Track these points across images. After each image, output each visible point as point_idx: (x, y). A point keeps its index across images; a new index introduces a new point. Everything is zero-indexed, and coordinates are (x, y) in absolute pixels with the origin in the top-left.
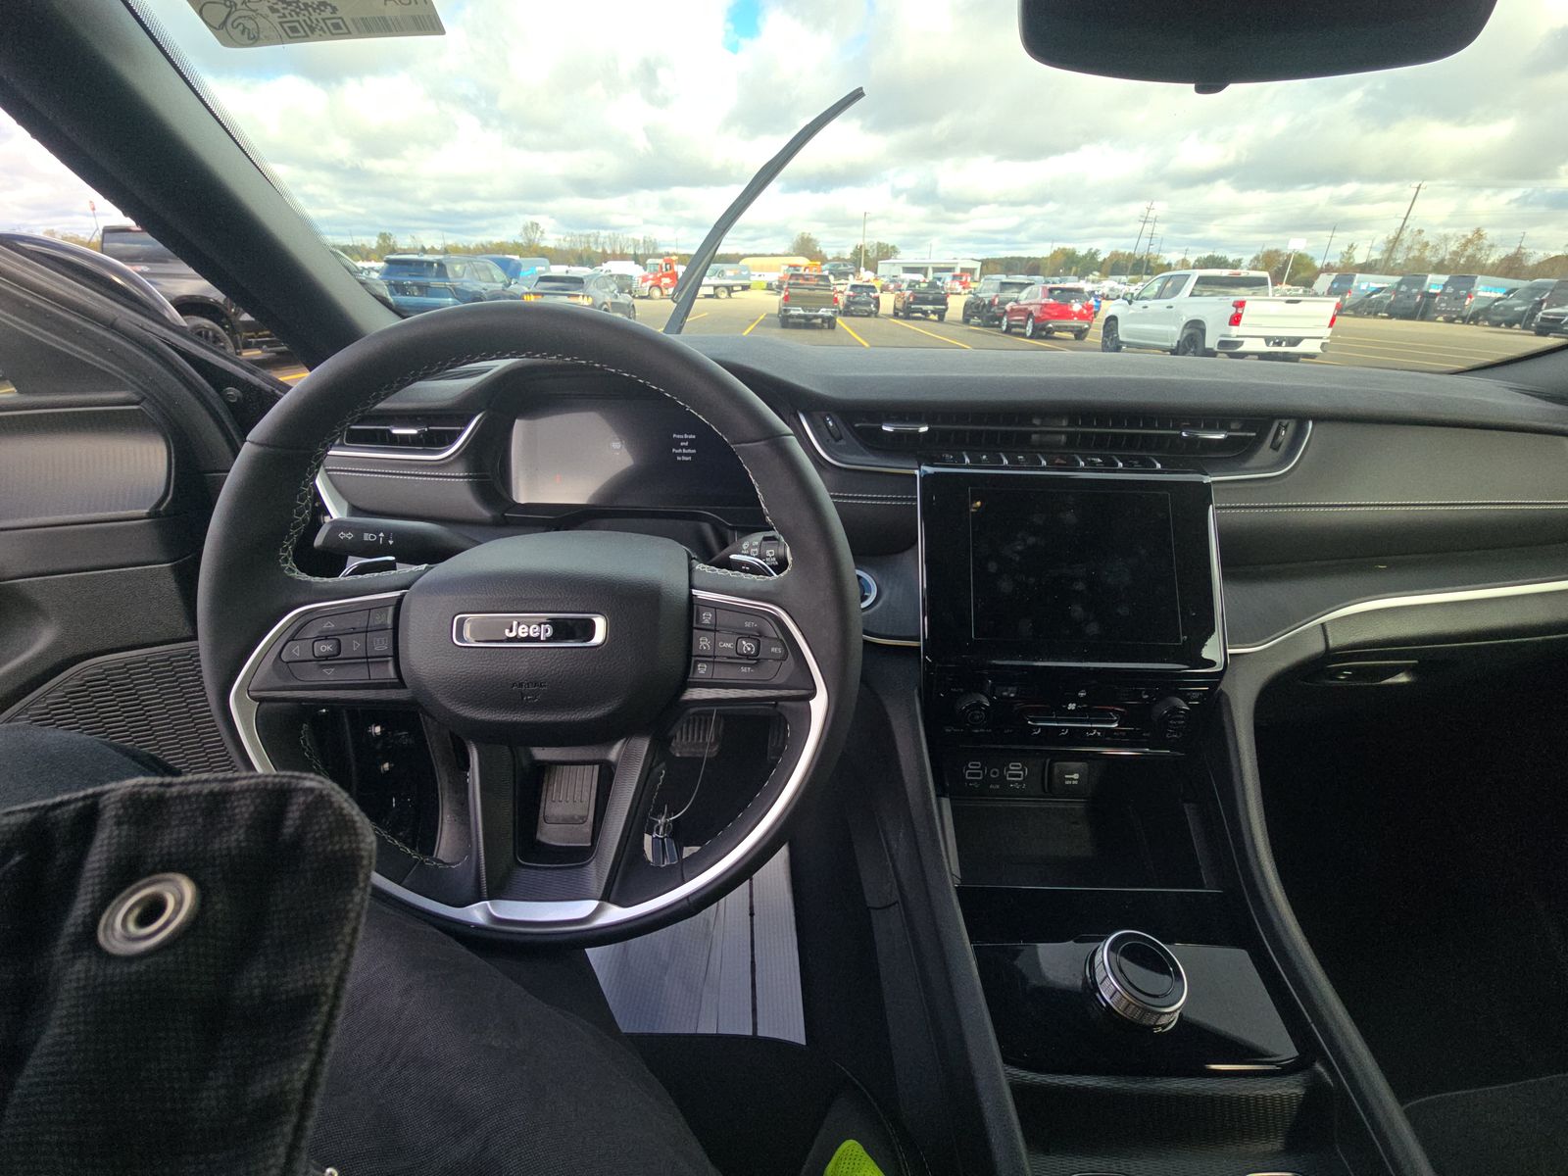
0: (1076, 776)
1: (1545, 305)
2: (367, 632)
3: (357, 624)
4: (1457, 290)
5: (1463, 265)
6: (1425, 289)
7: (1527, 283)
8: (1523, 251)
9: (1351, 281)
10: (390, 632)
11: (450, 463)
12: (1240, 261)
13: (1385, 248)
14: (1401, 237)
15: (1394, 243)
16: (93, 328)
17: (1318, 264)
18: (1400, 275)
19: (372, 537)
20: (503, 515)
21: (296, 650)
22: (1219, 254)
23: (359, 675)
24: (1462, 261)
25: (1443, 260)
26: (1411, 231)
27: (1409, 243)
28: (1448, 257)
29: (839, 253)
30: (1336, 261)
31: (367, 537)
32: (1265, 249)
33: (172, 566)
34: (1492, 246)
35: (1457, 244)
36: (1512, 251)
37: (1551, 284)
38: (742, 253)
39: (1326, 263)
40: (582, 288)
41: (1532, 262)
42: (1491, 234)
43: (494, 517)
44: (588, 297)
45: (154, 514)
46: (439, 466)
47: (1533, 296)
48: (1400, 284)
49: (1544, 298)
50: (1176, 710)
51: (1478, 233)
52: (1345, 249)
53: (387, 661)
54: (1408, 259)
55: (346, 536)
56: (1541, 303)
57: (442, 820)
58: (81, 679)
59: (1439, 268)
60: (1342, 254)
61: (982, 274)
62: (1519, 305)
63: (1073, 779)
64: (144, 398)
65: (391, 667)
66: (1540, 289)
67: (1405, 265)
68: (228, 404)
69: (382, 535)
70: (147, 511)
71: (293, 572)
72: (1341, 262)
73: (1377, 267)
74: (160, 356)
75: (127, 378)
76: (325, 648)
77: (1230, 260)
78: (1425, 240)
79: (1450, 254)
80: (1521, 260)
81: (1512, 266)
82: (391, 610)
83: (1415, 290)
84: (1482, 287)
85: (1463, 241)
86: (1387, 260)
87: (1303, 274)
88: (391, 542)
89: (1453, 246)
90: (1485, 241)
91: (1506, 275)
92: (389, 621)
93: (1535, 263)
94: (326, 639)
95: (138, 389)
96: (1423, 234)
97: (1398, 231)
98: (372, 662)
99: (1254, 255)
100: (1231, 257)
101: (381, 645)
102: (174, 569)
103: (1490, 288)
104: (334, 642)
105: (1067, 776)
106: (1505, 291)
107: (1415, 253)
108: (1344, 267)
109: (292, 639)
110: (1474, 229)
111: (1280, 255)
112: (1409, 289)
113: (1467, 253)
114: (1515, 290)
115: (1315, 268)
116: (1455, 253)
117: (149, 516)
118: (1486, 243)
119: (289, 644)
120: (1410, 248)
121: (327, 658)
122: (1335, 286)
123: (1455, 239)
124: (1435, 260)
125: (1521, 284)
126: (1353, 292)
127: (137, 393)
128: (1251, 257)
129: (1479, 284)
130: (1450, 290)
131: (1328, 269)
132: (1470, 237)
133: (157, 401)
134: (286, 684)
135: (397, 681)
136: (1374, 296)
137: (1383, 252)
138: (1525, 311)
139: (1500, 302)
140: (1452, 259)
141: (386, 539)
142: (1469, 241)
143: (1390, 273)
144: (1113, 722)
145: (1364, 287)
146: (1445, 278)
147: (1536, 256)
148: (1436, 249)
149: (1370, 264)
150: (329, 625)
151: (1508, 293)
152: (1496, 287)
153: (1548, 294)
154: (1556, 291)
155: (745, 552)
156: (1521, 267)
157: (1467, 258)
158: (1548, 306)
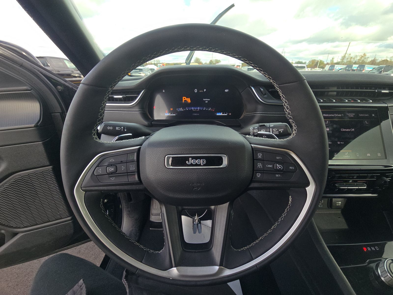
0: (340, 203)
1: (382, 72)
2: (127, 162)
3: (123, 160)
4: (360, 69)
5: (361, 62)
6: (352, 68)
7: (378, 66)
8: (376, 59)
9: (334, 67)
10: (136, 163)
11: (134, 107)
12: (306, 62)
13: (341, 59)
14: (345, 56)
15: (344, 58)
16: (15, 66)
17: (325, 63)
18: (346, 65)
19: (119, 128)
20: (151, 123)
21: (100, 171)
22: (300, 61)
23: (124, 180)
24: (361, 61)
25: (356, 62)
26: (348, 54)
27: (347, 57)
28: (357, 60)
29: (206, 62)
30: (329, 62)
31: (117, 128)
32: (312, 59)
33: (42, 143)
34: (368, 58)
35: (359, 57)
36: (373, 59)
38: (181, 63)
39: (327, 62)
40: (142, 71)
41: (378, 61)
42: (368, 55)
43: (148, 124)
44: (144, 73)
45: (36, 126)
46: (130, 108)
47: (380, 69)
48: (346, 67)
49: (382, 70)
50: (385, 182)
51: (365, 54)
52: (331, 59)
53: (135, 174)
54: (347, 61)
55: (110, 128)
57: (124, 216)
58: (15, 179)
59: (355, 63)
60: (331, 60)
61: (242, 66)
62: (376, 72)
63: (339, 204)
64: (32, 89)
65: (136, 176)
66: (381, 68)
67: (347, 63)
68: (59, 92)
69: (122, 128)
70: (34, 125)
71: (97, 139)
72: (331, 62)
73: (340, 63)
74: (36, 75)
75: (26, 82)
76: (112, 169)
77: (303, 62)
78: (351, 56)
79: (358, 60)
80: (375, 61)
81: (373, 62)
82: (136, 154)
83: (350, 69)
84: (367, 68)
85: (361, 56)
86: (342, 62)
87: (321, 65)
88: (126, 130)
89: (358, 58)
91: (372, 65)
92: (135, 158)
93: (379, 61)
94: (111, 166)
95: (30, 86)
96: (351, 55)
97: (345, 54)
98: (129, 175)
99: (309, 61)
100: (304, 61)
101: (133, 168)
102: (44, 144)
103: (368, 68)
104: (115, 167)
105: (337, 203)
106: (372, 68)
107: (349, 60)
108: (332, 64)
109: (98, 166)
110: (364, 53)
111: (315, 61)
112: (349, 69)
113: (362, 59)
114: (375, 68)
115: (324, 64)
116: (359, 60)
117: (35, 127)
118: (367, 57)
119: (97, 168)
120: (348, 59)
121: (112, 173)
122: (330, 68)
123: (359, 56)
124: (354, 61)
125: (376, 67)
126: (335, 70)
127: (30, 87)
128: (308, 61)
129: (366, 67)
130: (359, 69)
131: (328, 64)
132: (362, 55)
133: (36, 90)
134: (97, 184)
135: (139, 182)
136: (340, 71)
137: (341, 60)
139: (371, 71)
140: (358, 61)
141: (124, 129)
143: (343, 64)
144: (365, 186)
145: (337, 68)
146: (357, 66)
147: (379, 59)
148: (354, 58)
149: (338, 63)
150: (112, 160)
151: (373, 69)
152: (370, 67)
153: (383, 69)
154: (385, 68)
155: (252, 131)
156: (376, 63)
157: (362, 61)
158: (383, 72)
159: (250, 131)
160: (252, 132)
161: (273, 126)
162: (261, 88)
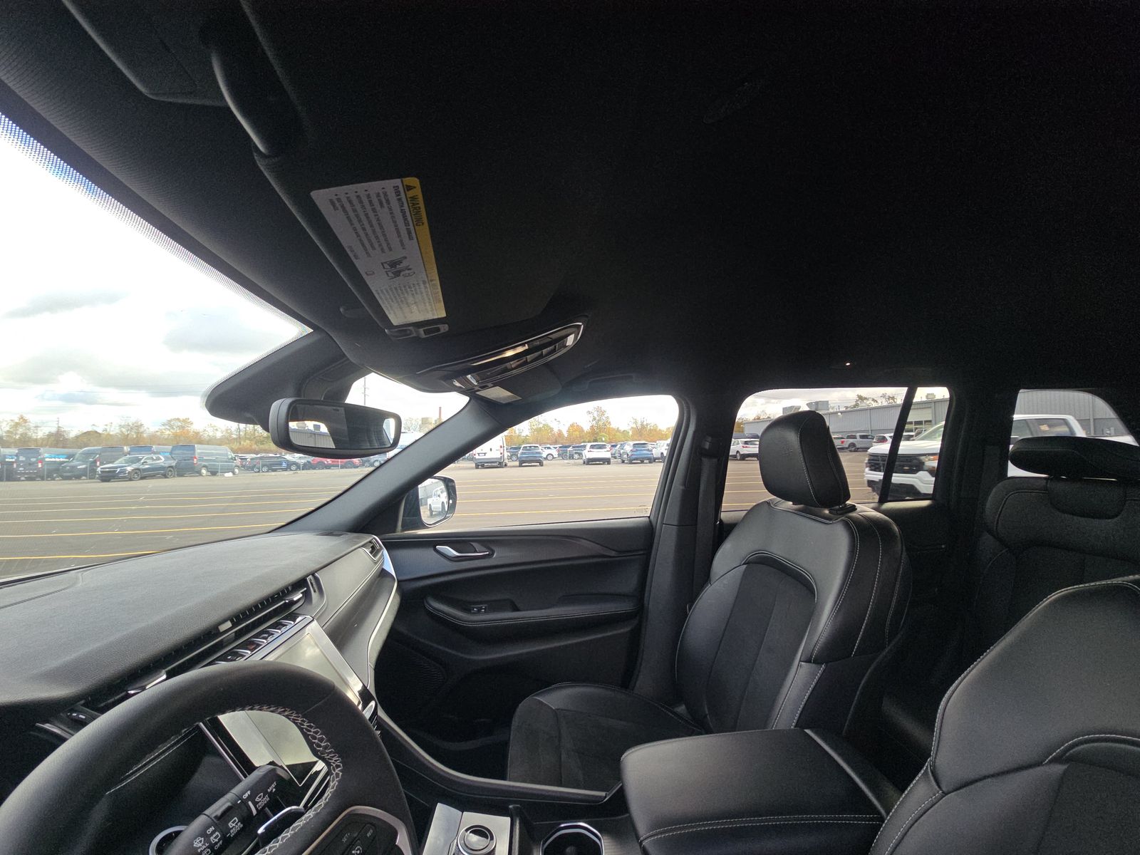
1: (98, 463)
4: (28, 458)
5: (22, 441)
7: (78, 451)
8: (62, 429)
24: (19, 438)
28: (4, 434)
34: (37, 427)
35: (9, 426)
36: (54, 430)
37: (99, 449)
41: (72, 436)
47: (88, 458)
49: (96, 459)
51: (23, 419)
56: (95, 462)
62: (79, 465)
66: (91, 454)
79: (6, 432)
80: (63, 436)
81: (58, 440)
84: (46, 455)
85: (12, 424)
90: (31, 424)
91: (57, 446)
103: (53, 456)
106: (64, 454)
110: (18, 416)
113: (19, 432)
114: (73, 455)
116: (10, 431)
123: (5, 423)
125: (75, 451)
129: (42, 453)
132: (17, 421)
138: (87, 468)
139: (64, 464)
140: (9, 437)
142: (17, 425)
147: (72, 431)
151: (68, 458)
152: (57, 454)
153: (98, 456)
154: (103, 454)
155: (204, 847)
156: (66, 440)
157: (21, 435)
158: (102, 464)
159: (199, 851)
160: (205, 849)
161: (249, 792)
162: (75, 714)
